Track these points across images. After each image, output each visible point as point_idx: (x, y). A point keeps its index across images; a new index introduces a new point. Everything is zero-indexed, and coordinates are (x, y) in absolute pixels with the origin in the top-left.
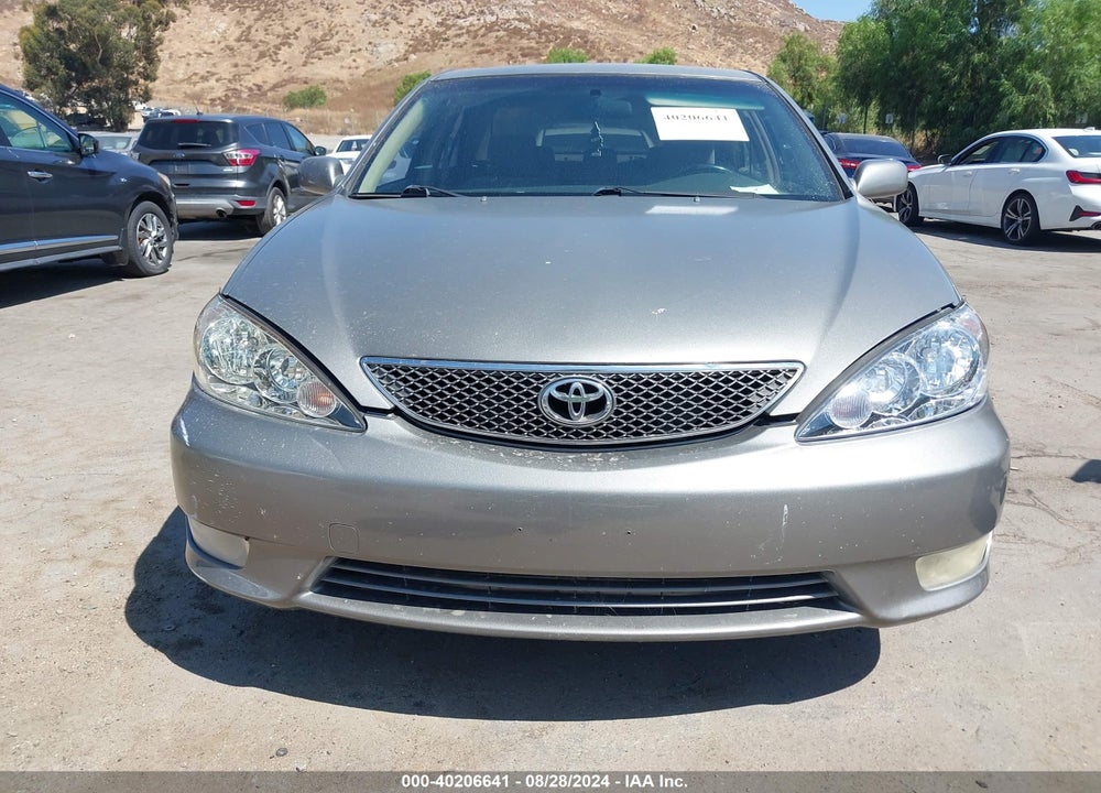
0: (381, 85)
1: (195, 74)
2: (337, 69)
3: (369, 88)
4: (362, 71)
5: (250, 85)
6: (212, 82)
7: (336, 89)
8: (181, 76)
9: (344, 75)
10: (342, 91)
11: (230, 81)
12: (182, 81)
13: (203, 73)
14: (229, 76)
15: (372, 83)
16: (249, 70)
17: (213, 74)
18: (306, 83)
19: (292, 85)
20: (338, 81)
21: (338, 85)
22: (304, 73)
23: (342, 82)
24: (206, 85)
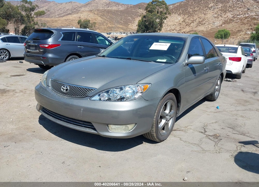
0: (213, 32)
1: (171, 29)
2: (203, 28)
3: (210, 33)
4: (210, 29)
5: (183, 32)
6: (175, 31)
7: (202, 33)
8: (168, 30)
9: (205, 30)
10: (203, 33)
11: (178, 31)
12: (168, 31)
13: (173, 29)
14: (178, 30)
15: (211, 32)
16: (183, 28)
17: (175, 29)
18: (195, 31)
19: (192, 32)
20: (203, 31)
21: (203, 32)
22: (195, 29)
23: (204, 31)
24: (173, 31)
